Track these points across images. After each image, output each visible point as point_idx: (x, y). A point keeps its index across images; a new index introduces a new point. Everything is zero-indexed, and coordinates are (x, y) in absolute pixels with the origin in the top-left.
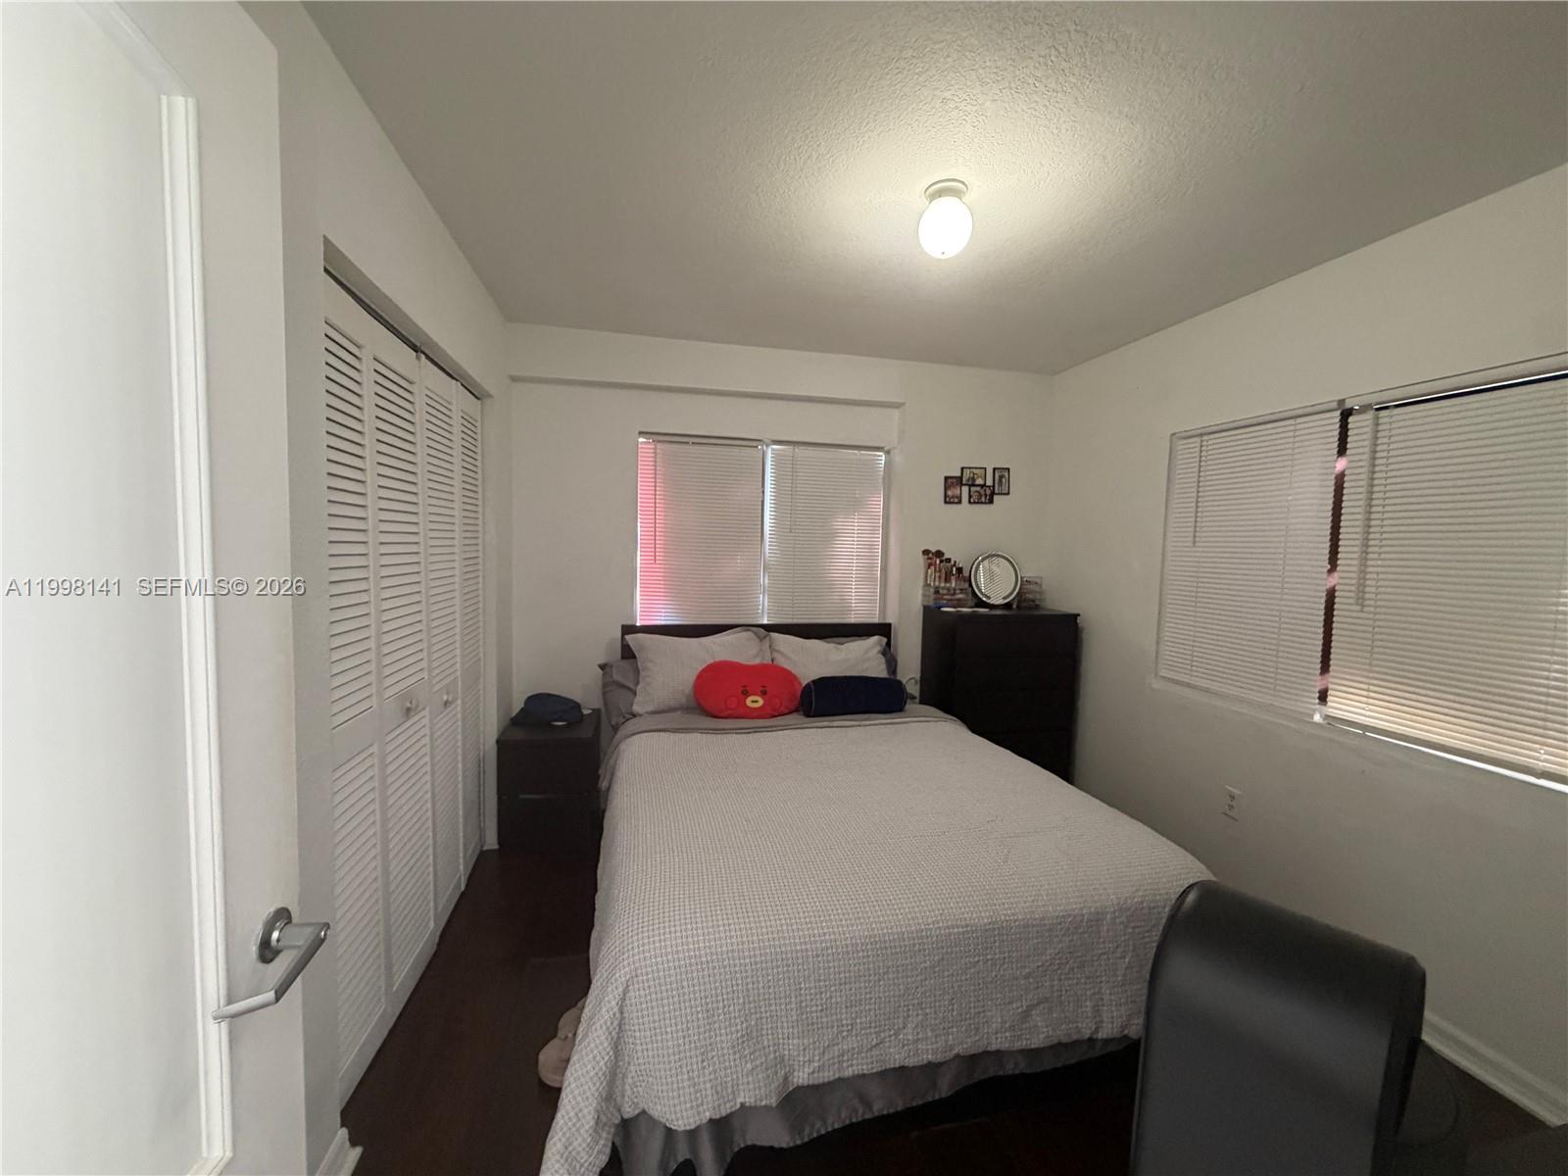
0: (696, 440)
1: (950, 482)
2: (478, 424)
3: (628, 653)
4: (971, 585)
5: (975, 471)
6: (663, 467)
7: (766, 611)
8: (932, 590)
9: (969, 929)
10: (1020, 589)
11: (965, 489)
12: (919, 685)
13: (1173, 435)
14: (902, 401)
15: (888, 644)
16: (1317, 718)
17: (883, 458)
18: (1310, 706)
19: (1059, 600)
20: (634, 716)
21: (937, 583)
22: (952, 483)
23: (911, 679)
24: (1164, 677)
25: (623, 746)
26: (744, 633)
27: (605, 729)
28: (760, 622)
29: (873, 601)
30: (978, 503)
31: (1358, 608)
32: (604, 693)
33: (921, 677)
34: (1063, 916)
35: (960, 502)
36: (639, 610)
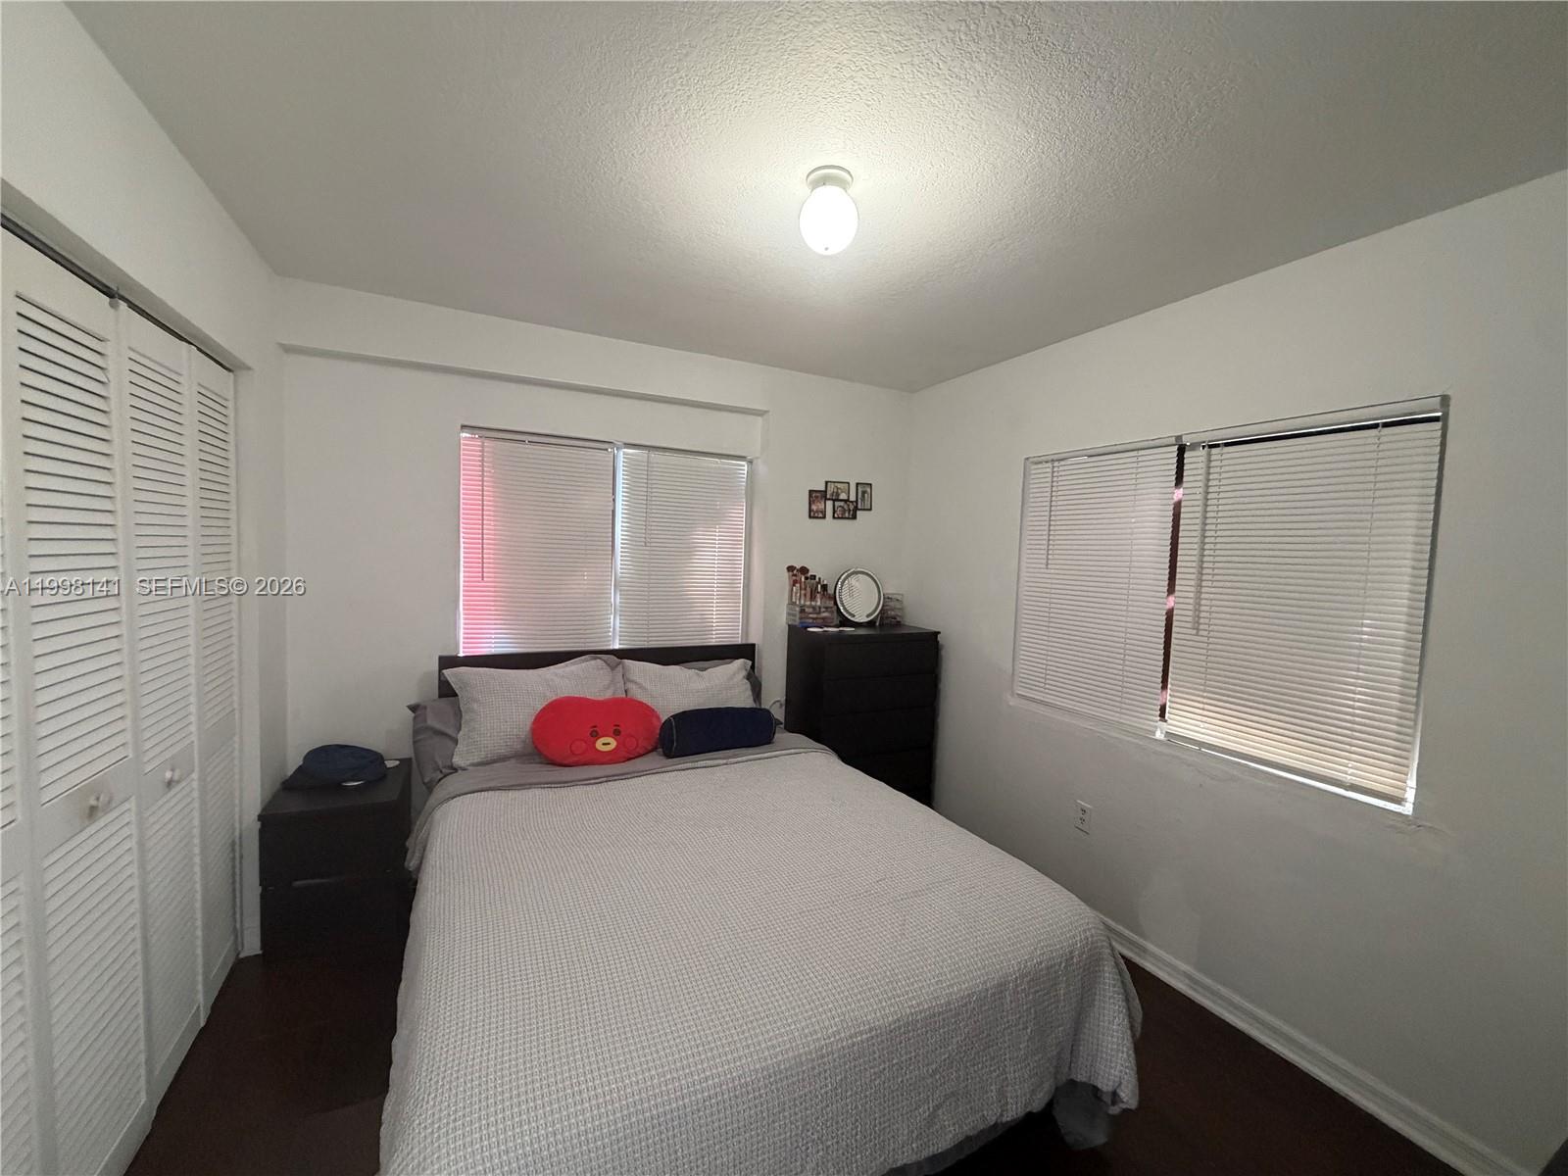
0: (535, 439)
1: (814, 496)
2: (230, 404)
3: (446, 691)
4: (836, 603)
5: (839, 485)
6: (493, 468)
7: (618, 633)
8: (798, 609)
9: (874, 1033)
10: (883, 606)
11: (829, 504)
12: (784, 708)
13: (1027, 459)
14: (765, 409)
15: (753, 667)
16: (1159, 735)
17: (746, 468)
18: (1152, 723)
19: (920, 619)
20: (455, 770)
21: (802, 602)
22: (817, 497)
23: (774, 703)
24: (1018, 694)
25: (438, 814)
26: (593, 662)
27: (417, 788)
28: (611, 648)
29: (735, 620)
30: (842, 518)
31: (1194, 632)
32: (415, 742)
33: (786, 700)
34: (969, 995)
35: (824, 517)
36: (461, 636)
